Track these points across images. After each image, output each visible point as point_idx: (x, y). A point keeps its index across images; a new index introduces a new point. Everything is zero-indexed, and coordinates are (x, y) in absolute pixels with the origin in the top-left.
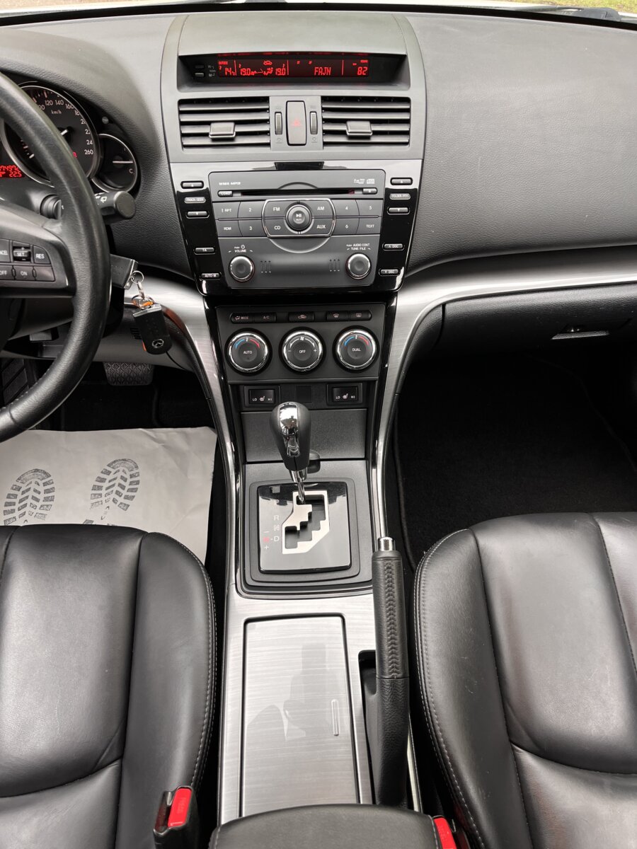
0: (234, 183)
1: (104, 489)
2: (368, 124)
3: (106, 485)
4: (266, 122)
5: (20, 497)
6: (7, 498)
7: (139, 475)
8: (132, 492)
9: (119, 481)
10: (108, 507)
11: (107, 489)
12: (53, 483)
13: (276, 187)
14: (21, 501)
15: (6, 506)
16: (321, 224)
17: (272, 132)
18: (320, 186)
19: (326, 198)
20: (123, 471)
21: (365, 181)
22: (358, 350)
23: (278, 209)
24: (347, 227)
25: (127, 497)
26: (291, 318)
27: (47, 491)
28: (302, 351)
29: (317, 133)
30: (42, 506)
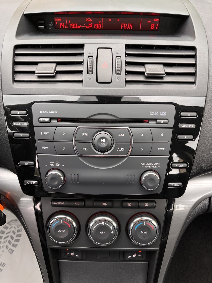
0: (52, 112)
1: (3, 238)
2: (162, 66)
4: (81, 63)
7: (22, 231)
8: (17, 241)
9: (11, 234)
11: (5, 238)
13: (85, 116)
16: (121, 147)
17: (85, 72)
19: (125, 126)
21: (159, 114)
22: (145, 232)
23: (86, 135)
24: (142, 149)
25: (13, 245)
28: (102, 232)
29: (121, 74)
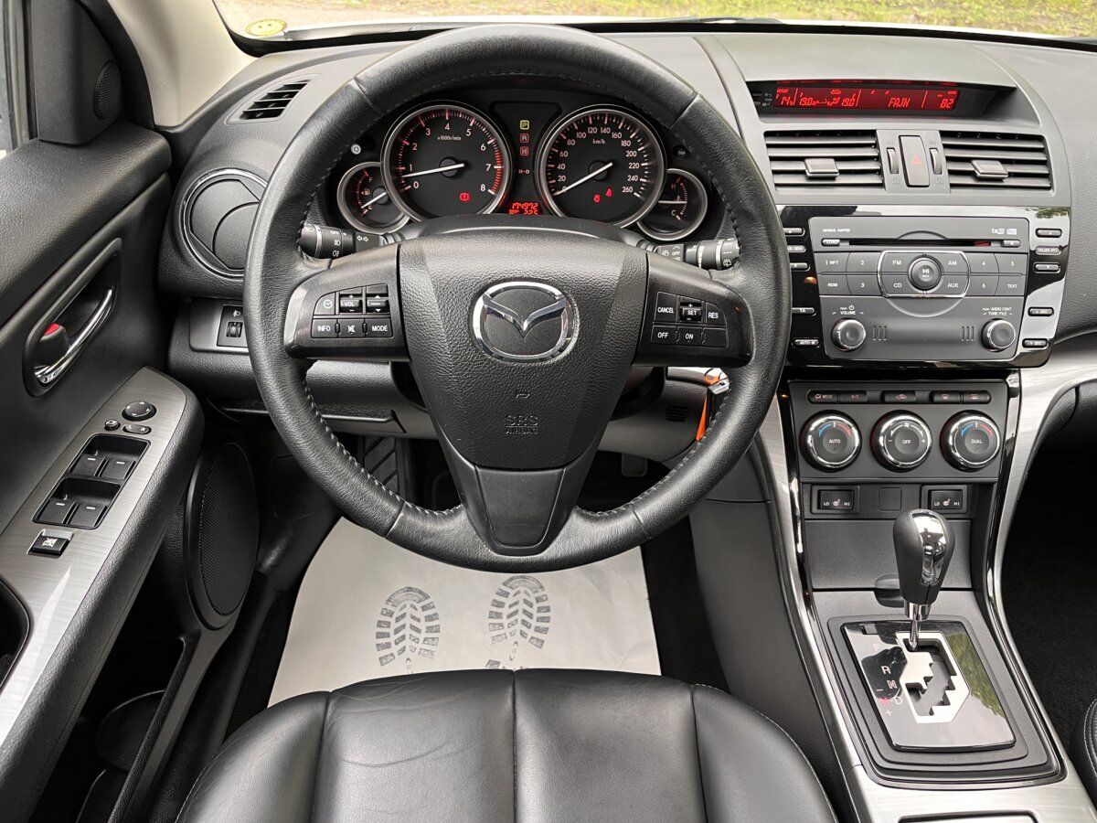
0: (842, 230)
1: (504, 616)
3: (506, 611)
4: (876, 158)
5: (394, 625)
6: (378, 626)
7: (547, 599)
8: (543, 621)
9: (522, 606)
10: (516, 643)
11: (510, 616)
12: (434, 607)
13: (894, 236)
14: (397, 631)
15: (377, 637)
16: (953, 282)
17: (886, 172)
18: (949, 236)
19: (957, 251)
20: (525, 592)
21: (1005, 232)
22: (978, 441)
23: (899, 263)
24: (984, 286)
25: (538, 630)
26: (887, 398)
27: (429, 618)
28: (906, 442)
29: (941, 174)
30: (425, 639)
